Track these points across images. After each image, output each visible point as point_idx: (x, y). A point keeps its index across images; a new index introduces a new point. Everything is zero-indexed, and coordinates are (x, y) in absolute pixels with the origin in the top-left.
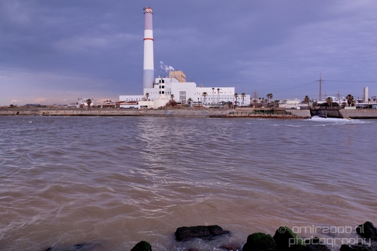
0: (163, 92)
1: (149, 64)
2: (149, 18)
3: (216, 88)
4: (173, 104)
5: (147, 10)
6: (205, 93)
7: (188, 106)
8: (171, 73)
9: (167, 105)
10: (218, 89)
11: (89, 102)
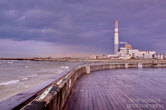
0: (128, 54)
1: (116, 42)
2: (117, 24)
3: (148, 52)
4: (133, 58)
5: (116, 21)
6: (144, 54)
7: (139, 59)
8: (126, 45)
9: (130, 58)
10: (149, 52)
11: (97, 57)
